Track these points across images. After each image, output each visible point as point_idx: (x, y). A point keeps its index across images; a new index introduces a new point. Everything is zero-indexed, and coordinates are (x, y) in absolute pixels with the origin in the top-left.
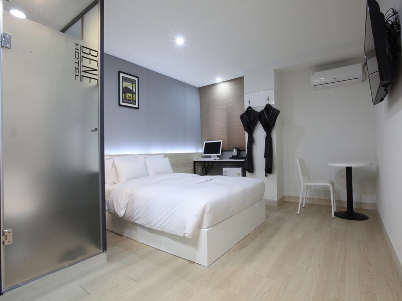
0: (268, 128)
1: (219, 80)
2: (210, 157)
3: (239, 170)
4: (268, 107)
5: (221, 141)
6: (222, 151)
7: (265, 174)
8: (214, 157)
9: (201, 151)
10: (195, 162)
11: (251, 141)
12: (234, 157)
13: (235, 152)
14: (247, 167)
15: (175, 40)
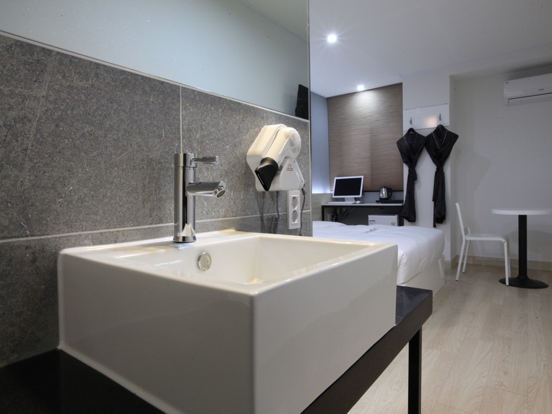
0: (440, 159)
1: (360, 88)
2: (343, 200)
3: (394, 218)
4: (440, 130)
5: (362, 177)
6: (363, 192)
7: (432, 225)
8: (349, 201)
9: (330, 191)
10: (323, 207)
11: (413, 177)
12: (382, 200)
13: (384, 193)
14: (407, 214)
15: (326, 37)
